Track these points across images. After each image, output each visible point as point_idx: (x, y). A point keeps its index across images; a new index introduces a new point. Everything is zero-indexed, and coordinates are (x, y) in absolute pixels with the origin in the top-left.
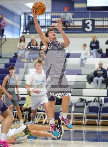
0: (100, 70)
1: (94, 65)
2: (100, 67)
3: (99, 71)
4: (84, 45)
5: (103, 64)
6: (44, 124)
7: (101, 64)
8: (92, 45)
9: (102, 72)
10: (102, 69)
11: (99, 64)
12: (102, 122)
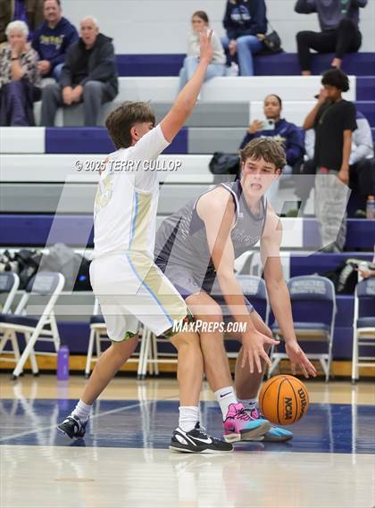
0: (272, 127)
1: (245, 108)
2: (268, 118)
3: (268, 133)
4: (197, 18)
5: (283, 103)
6: (21, 375)
7: (274, 104)
8: (236, 17)
9: (278, 138)
10: (280, 124)
11: (267, 104)
12: (279, 364)
